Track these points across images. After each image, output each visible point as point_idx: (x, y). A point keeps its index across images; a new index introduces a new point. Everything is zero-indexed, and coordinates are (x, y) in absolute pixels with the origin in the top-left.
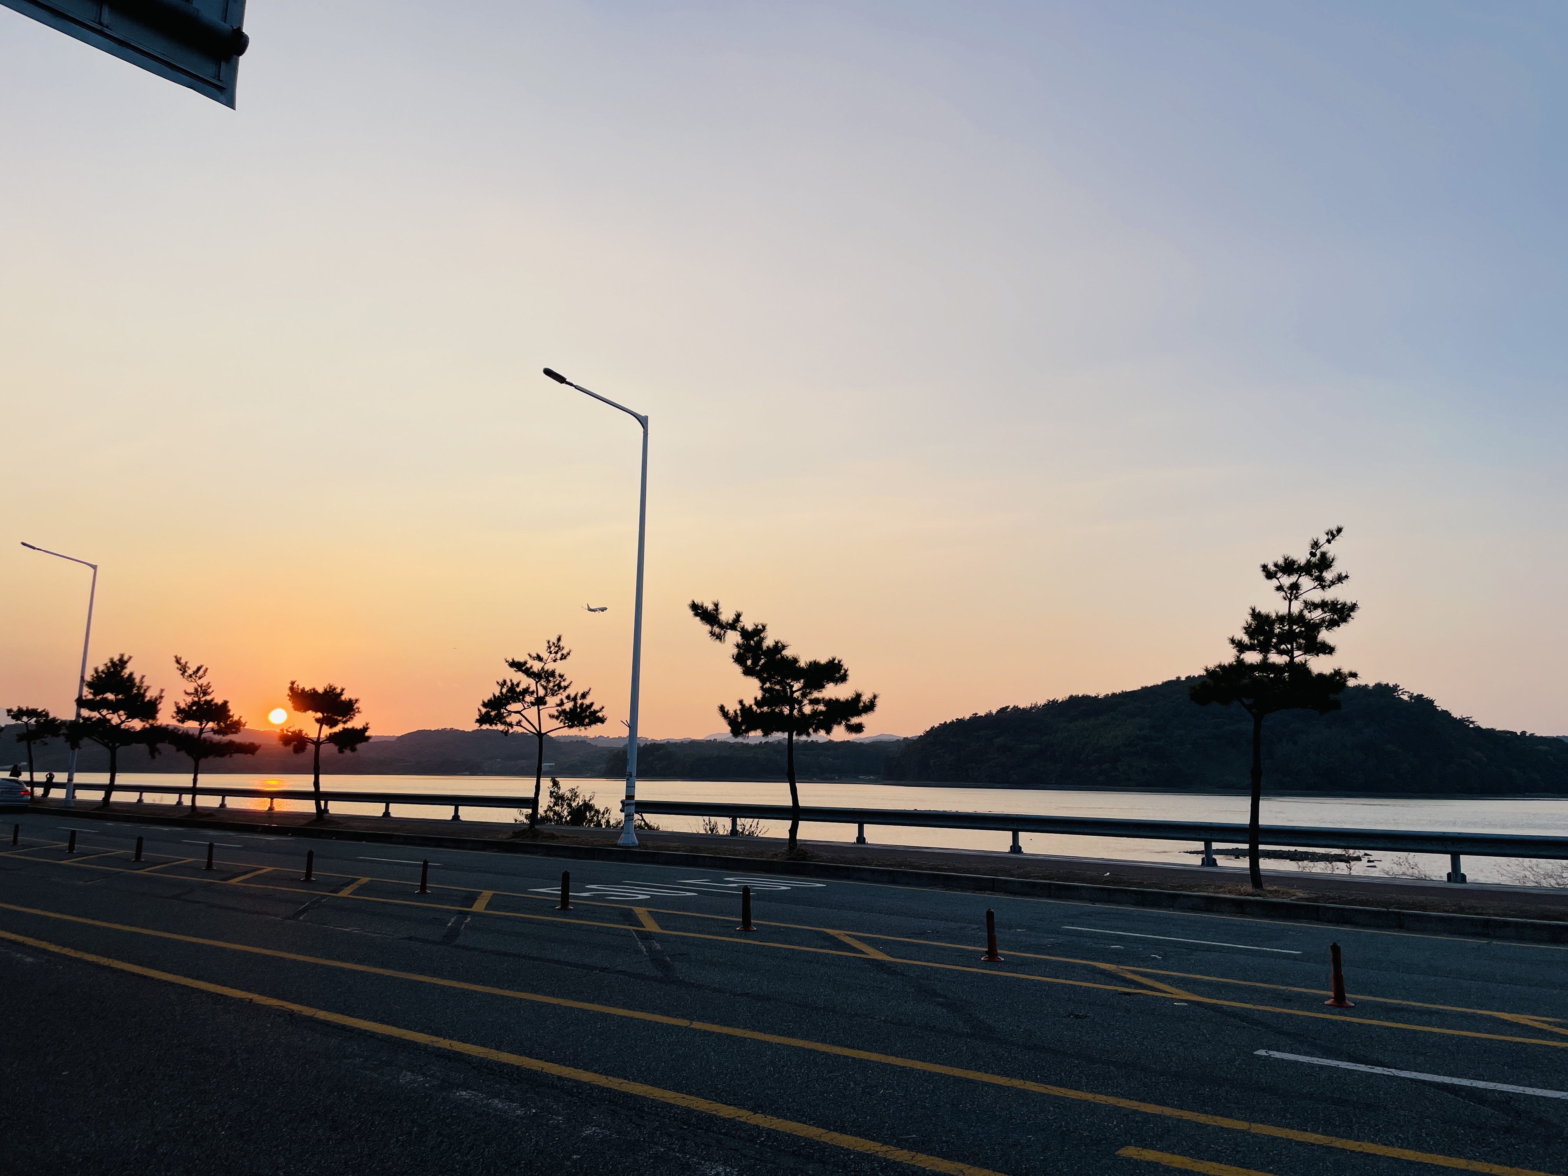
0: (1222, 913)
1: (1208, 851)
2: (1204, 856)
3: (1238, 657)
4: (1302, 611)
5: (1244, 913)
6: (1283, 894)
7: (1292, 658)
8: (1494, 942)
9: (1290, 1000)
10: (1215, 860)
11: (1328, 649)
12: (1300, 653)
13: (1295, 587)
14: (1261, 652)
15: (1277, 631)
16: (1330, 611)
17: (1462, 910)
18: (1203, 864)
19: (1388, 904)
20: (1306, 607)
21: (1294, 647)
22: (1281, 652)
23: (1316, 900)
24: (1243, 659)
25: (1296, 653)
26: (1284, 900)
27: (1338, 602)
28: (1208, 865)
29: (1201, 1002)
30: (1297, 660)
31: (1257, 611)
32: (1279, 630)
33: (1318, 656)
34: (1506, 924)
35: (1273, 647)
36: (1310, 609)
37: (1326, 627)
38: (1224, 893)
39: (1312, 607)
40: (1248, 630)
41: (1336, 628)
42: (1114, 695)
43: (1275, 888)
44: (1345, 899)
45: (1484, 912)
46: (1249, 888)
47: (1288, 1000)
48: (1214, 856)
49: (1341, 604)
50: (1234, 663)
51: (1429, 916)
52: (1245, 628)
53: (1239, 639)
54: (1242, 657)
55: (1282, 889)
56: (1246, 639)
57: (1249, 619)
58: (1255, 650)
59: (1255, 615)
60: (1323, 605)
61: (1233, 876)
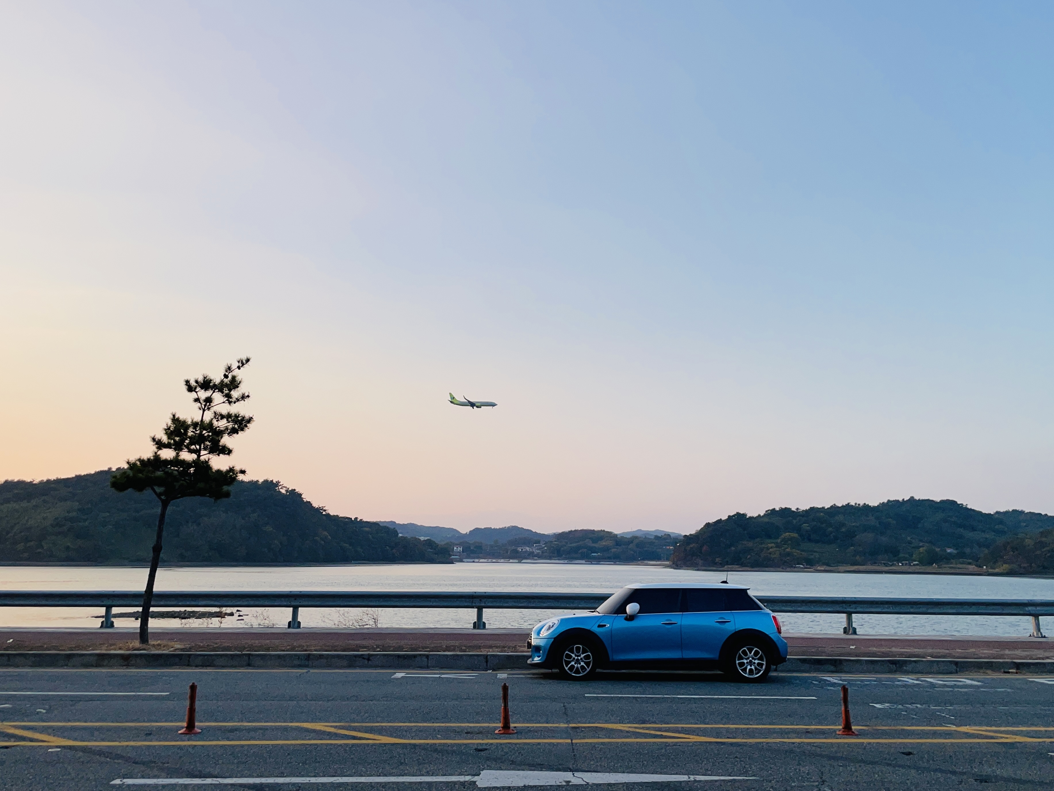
0: (111, 667)
1: (108, 615)
2: (104, 619)
3: (156, 453)
4: (212, 419)
5: (128, 666)
6: (164, 646)
7: (199, 456)
8: (312, 671)
9: (150, 734)
10: (113, 622)
11: (226, 451)
12: (206, 452)
13: (209, 400)
14: (175, 449)
15: (190, 434)
16: (233, 421)
17: (293, 649)
18: (102, 627)
19: (244, 648)
20: (215, 417)
21: (202, 447)
22: (191, 451)
23: (190, 649)
24: (159, 455)
25: (203, 452)
26: (164, 652)
27: (239, 415)
28: (107, 627)
29: (74, 746)
30: (202, 458)
31: (176, 417)
32: (192, 433)
33: (219, 456)
34: (321, 656)
35: (185, 446)
36: (218, 418)
37: (228, 434)
38: (115, 649)
39: (220, 418)
40: (168, 432)
41: (235, 435)
42: (48, 481)
43: (159, 642)
44: (211, 647)
45: (308, 649)
46: (137, 644)
47: (149, 734)
48: (113, 619)
49: (242, 416)
50: (152, 458)
51: (270, 655)
52: (166, 430)
53: (160, 438)
54: (158, 453)
55: (164, 642)
56: (165, 439)
57: (170, 423)
58: (171, 448)
59: (175, 420)
60: (228, 417)
61: (126, 635)
